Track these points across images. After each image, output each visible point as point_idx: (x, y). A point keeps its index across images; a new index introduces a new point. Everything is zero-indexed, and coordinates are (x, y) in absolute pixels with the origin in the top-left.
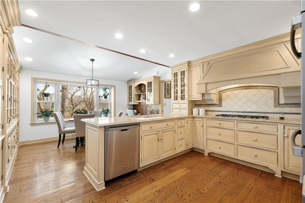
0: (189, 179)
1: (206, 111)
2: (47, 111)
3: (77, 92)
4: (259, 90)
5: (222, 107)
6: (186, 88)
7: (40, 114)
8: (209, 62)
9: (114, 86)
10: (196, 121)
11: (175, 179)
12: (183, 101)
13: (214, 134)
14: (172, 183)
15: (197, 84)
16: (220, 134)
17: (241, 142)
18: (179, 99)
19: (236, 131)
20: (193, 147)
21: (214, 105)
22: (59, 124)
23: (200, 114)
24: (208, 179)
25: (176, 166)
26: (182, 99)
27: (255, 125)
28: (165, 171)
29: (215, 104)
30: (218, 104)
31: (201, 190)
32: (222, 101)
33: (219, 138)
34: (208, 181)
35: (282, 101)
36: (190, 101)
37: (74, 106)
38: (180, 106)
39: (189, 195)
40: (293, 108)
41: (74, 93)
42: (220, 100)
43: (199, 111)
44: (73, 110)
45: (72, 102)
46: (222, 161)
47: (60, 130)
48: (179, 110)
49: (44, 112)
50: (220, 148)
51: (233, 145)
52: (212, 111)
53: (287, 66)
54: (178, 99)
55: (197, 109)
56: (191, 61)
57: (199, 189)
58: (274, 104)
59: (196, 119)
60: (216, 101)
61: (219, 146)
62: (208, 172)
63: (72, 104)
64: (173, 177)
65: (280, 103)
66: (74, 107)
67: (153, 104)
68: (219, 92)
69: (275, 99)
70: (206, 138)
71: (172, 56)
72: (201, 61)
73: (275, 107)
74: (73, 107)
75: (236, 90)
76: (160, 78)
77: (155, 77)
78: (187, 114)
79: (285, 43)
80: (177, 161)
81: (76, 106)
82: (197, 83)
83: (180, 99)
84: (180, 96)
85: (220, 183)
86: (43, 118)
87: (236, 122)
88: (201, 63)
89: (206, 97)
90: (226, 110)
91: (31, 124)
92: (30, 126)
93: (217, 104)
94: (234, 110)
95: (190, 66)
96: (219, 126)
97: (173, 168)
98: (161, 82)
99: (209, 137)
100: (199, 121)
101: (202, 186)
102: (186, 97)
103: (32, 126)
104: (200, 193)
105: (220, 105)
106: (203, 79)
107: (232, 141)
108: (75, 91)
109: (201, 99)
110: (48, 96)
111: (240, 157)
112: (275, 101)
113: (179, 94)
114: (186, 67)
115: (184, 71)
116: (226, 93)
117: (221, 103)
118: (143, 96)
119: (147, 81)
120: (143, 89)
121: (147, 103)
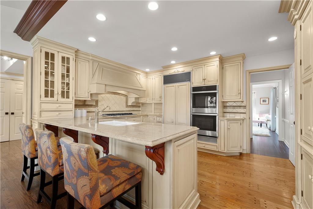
6: (72, 82)
12: (65, 100)
18: (58, 96)
26: (62, 97)
32: (98, 102)
35: (129, 104)
53: (141, 86)
54: (55, 96)
73: (126, 107)
83: (60, 96)
84: (60, 92)
88: (92, 59)
93: (94, 105)
105: (96, 105)
109: (89, 99)
112: (126, 104)
113: (58, 89)
114: (72, 54)
115: (68, 58)
116: (101, 95)
117: (98, 104)
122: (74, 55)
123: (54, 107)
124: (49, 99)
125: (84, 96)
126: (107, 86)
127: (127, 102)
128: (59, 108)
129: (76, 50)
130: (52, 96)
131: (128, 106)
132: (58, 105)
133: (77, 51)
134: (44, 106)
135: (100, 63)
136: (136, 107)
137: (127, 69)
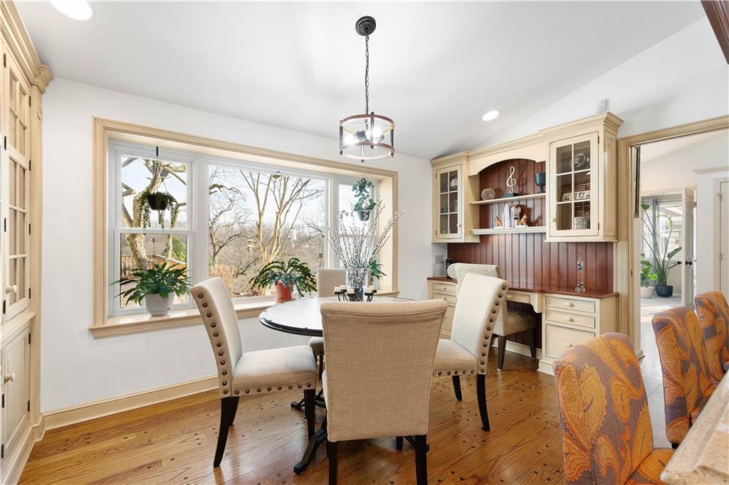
2: (160, 271)
3: (222, 214)
7: (133, 285)
9: (393, 174)
22: (219, 345)
37: (217, 248)
41: (217, 216)
44: (214, 256)
45: (211, 237)
47: (225, 373)
49: (147, 277)
63: (213, 243)
66: (217, 250)
67: (600, 238)
74: (215, 250)
77: (609, 120)
81: (220, 247)
86: (144, 300)
91: (92, 330)
92: (87, 339)
103: (95, 338)
108: (219, 211)
110: (163, 207)
118: (515, 211)
119: (551, 143)
120: (512, 180)
121: (550, 236)
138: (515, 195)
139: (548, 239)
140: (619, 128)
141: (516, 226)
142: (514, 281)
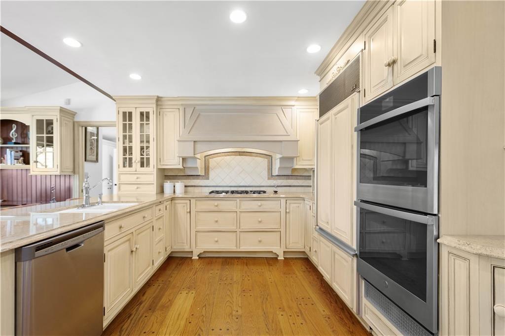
0: (205, 305)
1: (186, 186)
4: (254, 157)
5: (209, 179)
6: (152, 145)
8: (195, 108)
10: (178, 205)
11: (186, 316)
12: (145, 169)
13: (207, 221)
14: (186, 326)
15: (178, 141)
16: (217, 221)
17: (244, 227)
18: (136, 164)
19: (238, 212)
20: (172, 251)
21: (197, 176)
23: (176, 191)
24: (229, 293)
25: (167, 293)
26: (142, 165)
27: (259, 203)
28: (154, 311)
29: (199, 176)
30: (204, 174)
31: (234, 313)
32: (209, 170)
33: (216, 227)
34: (231, 295)
35: (276, 172)
36: (159, 169)
38: (137, 178)
39: (228, 330)
40: (283, 181)
42: (207, 169)
43: (174, 187)
46: (221, 260)
48: (136, 186)
50: (217, 241)
51: (235, 234)
52: (195, 186)
53: (287, 133)
54: (134, 164)
55: (172, 184)
56: (161, 97)
57: (231, 314)
58: (268, 175)
59: (177, 201)
60: (201, 171)
61: (216, 239)
62: (220, 283)
64: (179, 315)
65: (273, 175)
67: (58, 173)
68: (205, 156)
69: (268, 169)
70: (196, 230)
71: (135, 77)
72: (181, 103)
73: (269, 179)
75: (228, 155)
76: (74, 115)
77: (62, 111)
78: (155, 193)
79: (283, 107)
80: (161, 285)
82: (178, 138)
83: (139, 164)
84: (139, 159)
85: (244, 290)
87: (238, 200)
88: (182, 105)
89: (189, 164)
90: (215, 185)
93: (201, 175)
94: (225, 185)
95: (161, 105)
96: (216, 209)
97: (164, 300)
98: (79, 125)
99: (200, 228)
100: (183, 205)
101: (230, 307)
102: (153, 162)
104: (237, 318)
105: (206, 176)
106: (189, 133)
107: (233, 228)
109: (181, 167)
111: (243, 248)
112: (268, 172)
113: (136, 156)
114: (151, 106)
115: (148, 113)
116: (214, 159)
117: (208, 174)
118: (14, 154)
119: (33, 116)
120: (14, 133)
121: (33, 171)
122: (155, 106)
123: (133, 178)
124: (127, 169)
125: (173, 162)
126: (196, 143)
127: (270, 169)
128: (138, 180)
129: (156, 97)
130: (130, 165)
131: (272, 176)
132: (136, 176)
133: (158, 100)
134: (124, 178)
135: (197, 108)
136: (297, 179)
137: (254, 102)
138: (15, 143)
139: (32, 173)
140: (75, 116)
141: (16, 164)
142: (23, 200)
